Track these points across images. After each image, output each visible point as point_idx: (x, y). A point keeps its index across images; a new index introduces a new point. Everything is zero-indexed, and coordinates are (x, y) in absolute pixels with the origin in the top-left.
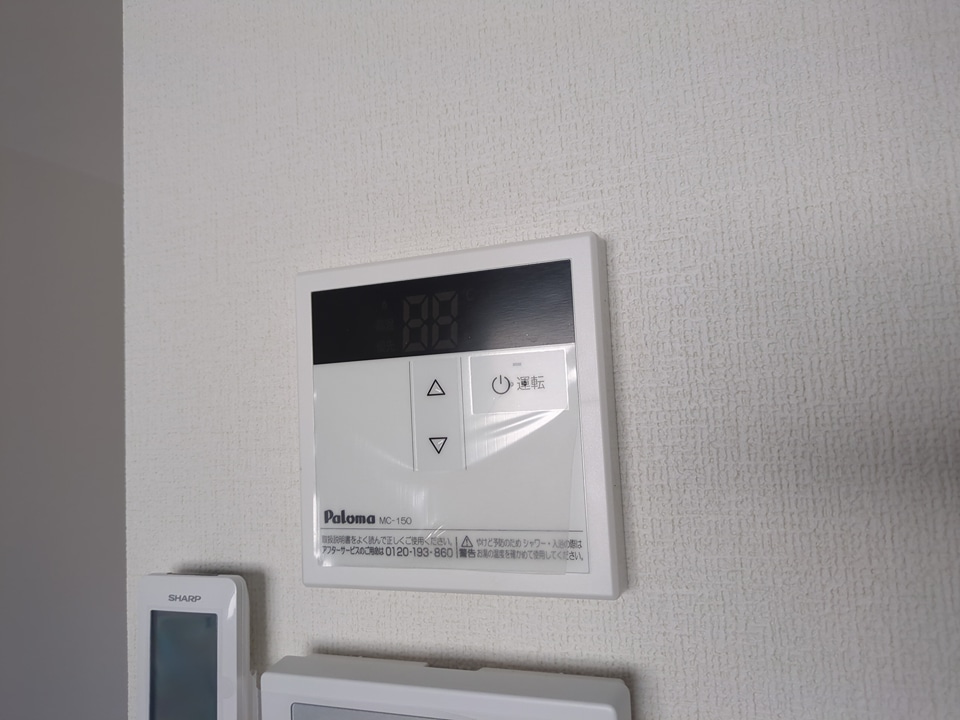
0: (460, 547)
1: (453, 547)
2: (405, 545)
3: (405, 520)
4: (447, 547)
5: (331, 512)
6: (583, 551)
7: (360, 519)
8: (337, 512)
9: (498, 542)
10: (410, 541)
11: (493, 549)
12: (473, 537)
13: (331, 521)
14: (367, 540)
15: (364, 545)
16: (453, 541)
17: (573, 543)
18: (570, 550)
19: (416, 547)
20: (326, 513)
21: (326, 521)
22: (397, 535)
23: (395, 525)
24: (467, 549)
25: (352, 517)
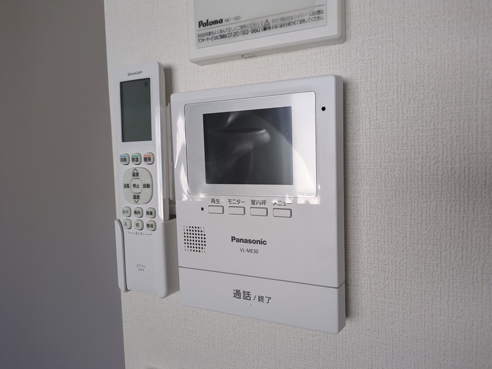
1: (260, 26)
2: (237, 30)
3: (237, 18)
4: (257, 27)
5: (202, 22)
7: (216, 22)
8: (204, 21)
9: (282, 19)
13: (202, 26)
14: (219, 32)
19: (242, 30)
20: (199, 23)
21: (200, 27)
23: (232, 21)
25: (212, 22)
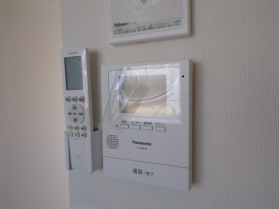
0: (149, 27)
6: (181, 23)
10: (136, 28)
11: (158, 26)
12: (153, 24)
15: (124, 31)
16: (147, 26)
17: (178, 21)
18: (177, 23)
22: (133, 27)
24: (151, 27)
